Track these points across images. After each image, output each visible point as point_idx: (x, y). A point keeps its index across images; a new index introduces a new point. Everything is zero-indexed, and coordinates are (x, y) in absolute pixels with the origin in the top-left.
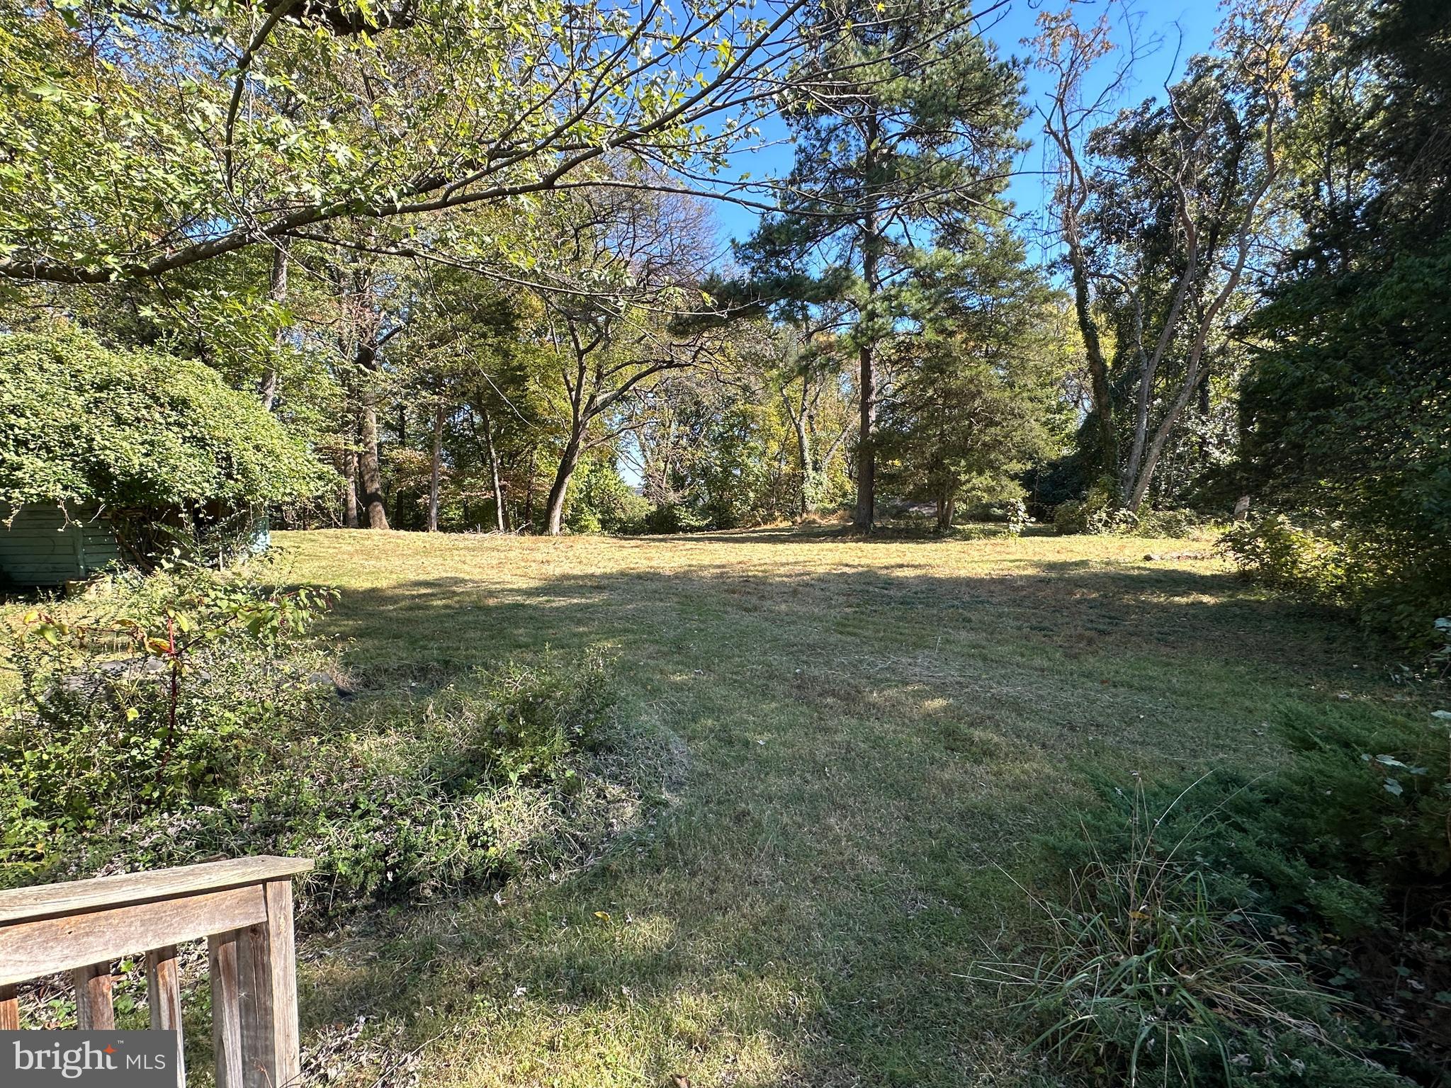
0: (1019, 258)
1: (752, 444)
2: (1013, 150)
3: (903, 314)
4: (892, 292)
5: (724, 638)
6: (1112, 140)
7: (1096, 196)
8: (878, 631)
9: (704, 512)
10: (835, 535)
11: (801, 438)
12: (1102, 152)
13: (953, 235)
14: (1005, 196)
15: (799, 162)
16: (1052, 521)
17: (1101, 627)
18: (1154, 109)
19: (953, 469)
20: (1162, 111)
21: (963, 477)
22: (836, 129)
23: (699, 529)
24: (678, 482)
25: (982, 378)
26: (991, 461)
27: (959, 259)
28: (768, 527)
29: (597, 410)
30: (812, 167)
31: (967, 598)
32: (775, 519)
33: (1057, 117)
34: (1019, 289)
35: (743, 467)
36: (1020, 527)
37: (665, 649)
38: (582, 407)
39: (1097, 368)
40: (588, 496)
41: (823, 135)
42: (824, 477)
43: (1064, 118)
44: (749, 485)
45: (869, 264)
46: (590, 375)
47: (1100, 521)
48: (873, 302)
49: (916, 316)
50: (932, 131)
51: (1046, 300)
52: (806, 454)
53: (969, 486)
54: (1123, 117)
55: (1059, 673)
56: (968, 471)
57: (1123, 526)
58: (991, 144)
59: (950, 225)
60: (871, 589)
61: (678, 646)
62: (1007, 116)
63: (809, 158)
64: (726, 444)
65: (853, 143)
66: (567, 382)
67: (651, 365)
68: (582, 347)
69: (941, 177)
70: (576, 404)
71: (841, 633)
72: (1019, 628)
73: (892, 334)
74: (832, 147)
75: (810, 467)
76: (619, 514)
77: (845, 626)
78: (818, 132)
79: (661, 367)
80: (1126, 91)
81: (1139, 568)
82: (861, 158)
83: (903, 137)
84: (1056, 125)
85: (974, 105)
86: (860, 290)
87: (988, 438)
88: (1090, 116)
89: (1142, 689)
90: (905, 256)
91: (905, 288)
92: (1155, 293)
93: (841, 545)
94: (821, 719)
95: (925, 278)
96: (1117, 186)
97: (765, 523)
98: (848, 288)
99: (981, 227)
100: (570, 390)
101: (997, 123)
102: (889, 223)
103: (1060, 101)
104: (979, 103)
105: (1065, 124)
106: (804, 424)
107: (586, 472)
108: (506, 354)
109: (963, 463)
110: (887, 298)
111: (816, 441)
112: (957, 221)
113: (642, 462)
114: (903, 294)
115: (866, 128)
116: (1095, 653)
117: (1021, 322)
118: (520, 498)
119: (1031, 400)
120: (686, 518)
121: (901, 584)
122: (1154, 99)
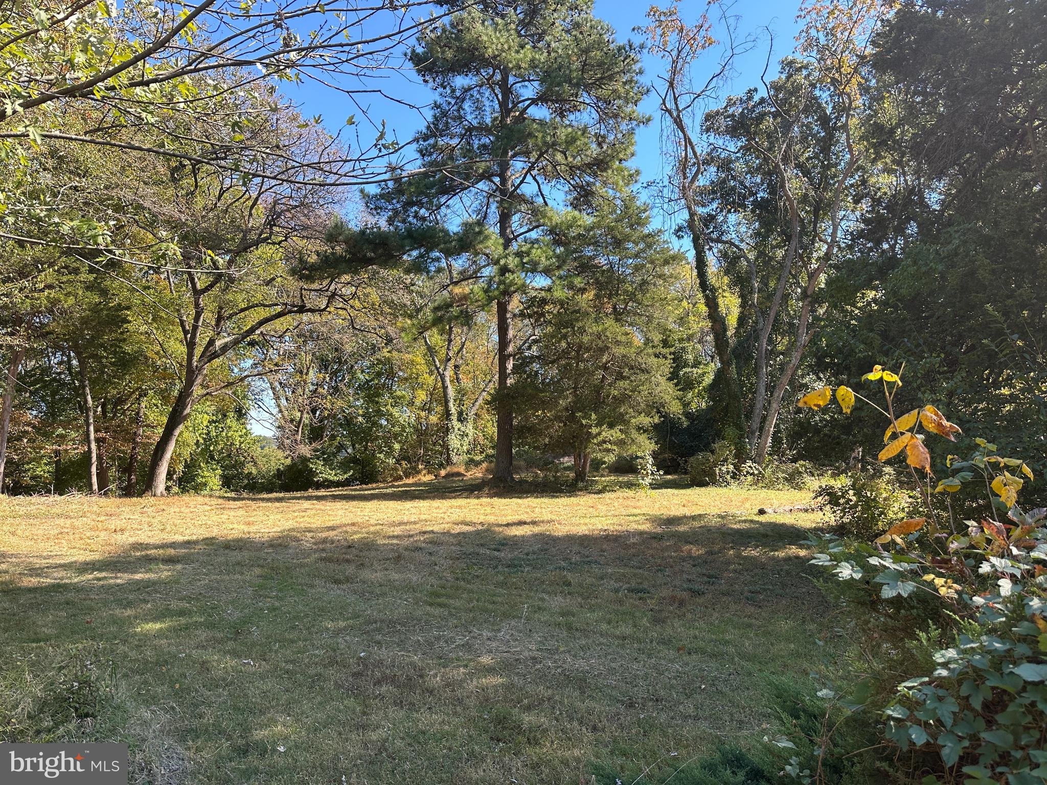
0: (641, 223)
1: (398, 393)
2: (635, 123)
3: (534, 271)
4: (524, 249)
5: (296, 618)
6: (722, 122)
7: (715, 169)
8: (471, 601)
9: (344, 466)
10: (473, 489)
11: (445, 388)
12: (717, 132)
13: (586, 196)
14: (631, 164)
15: (435, 116)
16: (686, 473)
17: (696, 587)
18: (757, 98)
19: (584, 422)
20: (762, 101)
21: (594, 431)
22: (470, 89)
23: (338, 484)
24: (315, 434)
25: (608, 334)
26: (621, 414)
27: (588, 220)
28: (410, 481)
29: (215, 356)
30: (447, 123)
31: (575, 558)
32: (419, 472)
33: (670, 97)
34: (643, 251)
35: (389, 416)
36: (648, 480)
37: (219, 635)
38: (198, 351)
39: (717, 327)
40: (207, 448)
41: (458, 94)
42: (470, 429)
43: (676, 99)
44: (396, 436)
45: (504, 219)
46: (208, 316)
47: (728, 472)
48: (506, 257)
49: (547, 272)
50: (560, 100)
51: (666, 262)
52: (451, 404)
53: (600, 439)
54: (730, 103)
55: (639, 641)
56: (599, 424)
57: (750, 478)
58: (616, 116)
59: (582, 187)
60: (482, 551)
61: (237, 631)
62: (627, 93)
63: (444, 114)
64: (371, 393)
65: (487, 103)
66: (182, 323)
67: (279, 309)
68: (199, 286)
69: (566, 142)
70: (191, 345)
71: (431, 605)
72: (617, 591)
73: (523, 289)
74: (467, 105)
75: (454, 418)
76: (250, 468)
77: (438, 596)
78: (453, 91)
79: (290, 312)
80: (729, 81)
81: (752, 521)
82: (495, 119)
83: (534, 102)
84: (670, 105)
85: (597, 80)
86: (493, 243)
87: (616, 393)
88: (700, 99)
89: (713, 656)
90: (537, 214)
91: (536, 246)
92: (771, 259)
93: (475, 501)
94: (364, 713)
95: (558, 235)
96: (731, 162)
97: (407, 477)
98: (481, 242)
99: (611, 191)
100: (186, 332)
101: (619, 98)
102: (522, 182)
103: (671, 85)
104: (601, 78)
105: (676, 104)
106: (449, 373)
107: (205, 423)
108: (104, 292)
109: (594, 416)
110: (519, 254)
111: (461, 392)
112: (588, 184)
113: (275, 411)
114: (534, 251)
115: (497, 90)
116: (681, 617)
117: (644, 283)
118: (123, 452)
119: (657, 356)
120: (325, 473)
121: (515, 543)
122: (756, 90)
